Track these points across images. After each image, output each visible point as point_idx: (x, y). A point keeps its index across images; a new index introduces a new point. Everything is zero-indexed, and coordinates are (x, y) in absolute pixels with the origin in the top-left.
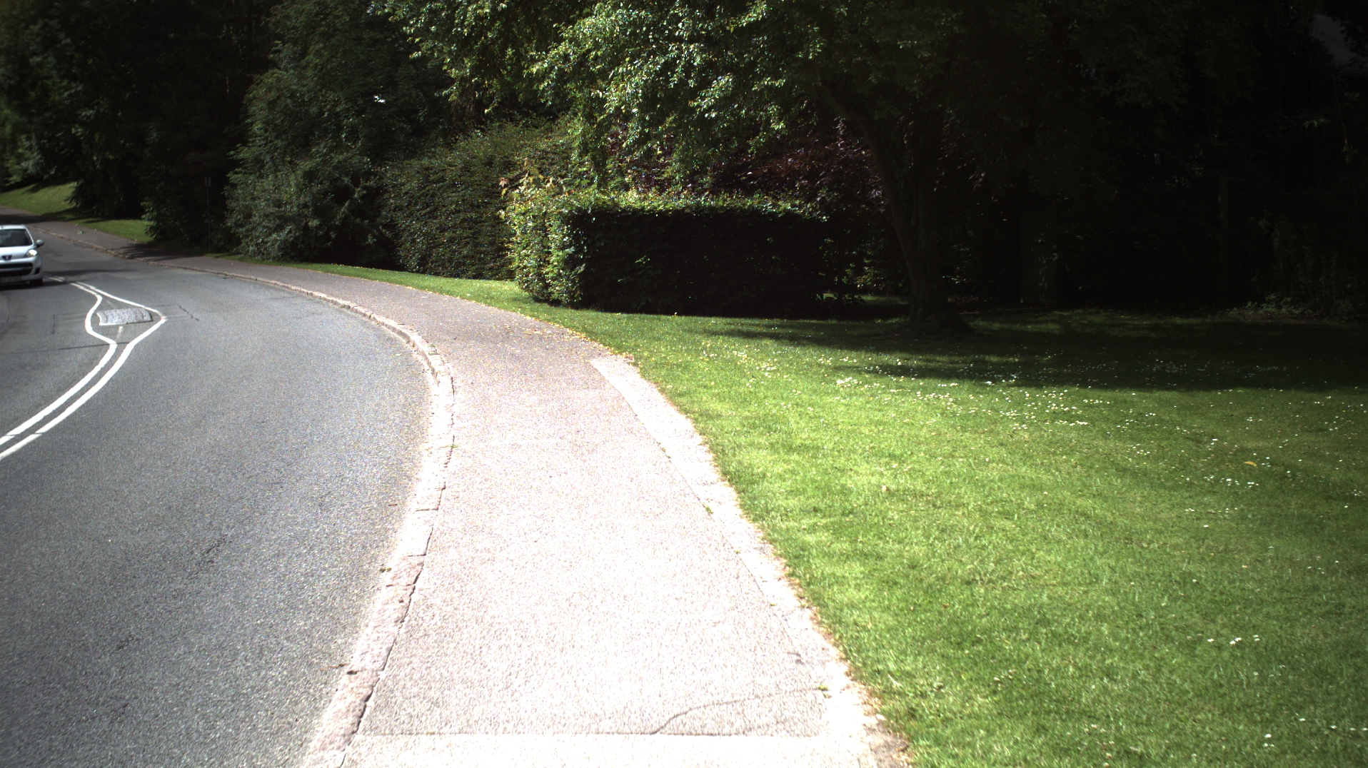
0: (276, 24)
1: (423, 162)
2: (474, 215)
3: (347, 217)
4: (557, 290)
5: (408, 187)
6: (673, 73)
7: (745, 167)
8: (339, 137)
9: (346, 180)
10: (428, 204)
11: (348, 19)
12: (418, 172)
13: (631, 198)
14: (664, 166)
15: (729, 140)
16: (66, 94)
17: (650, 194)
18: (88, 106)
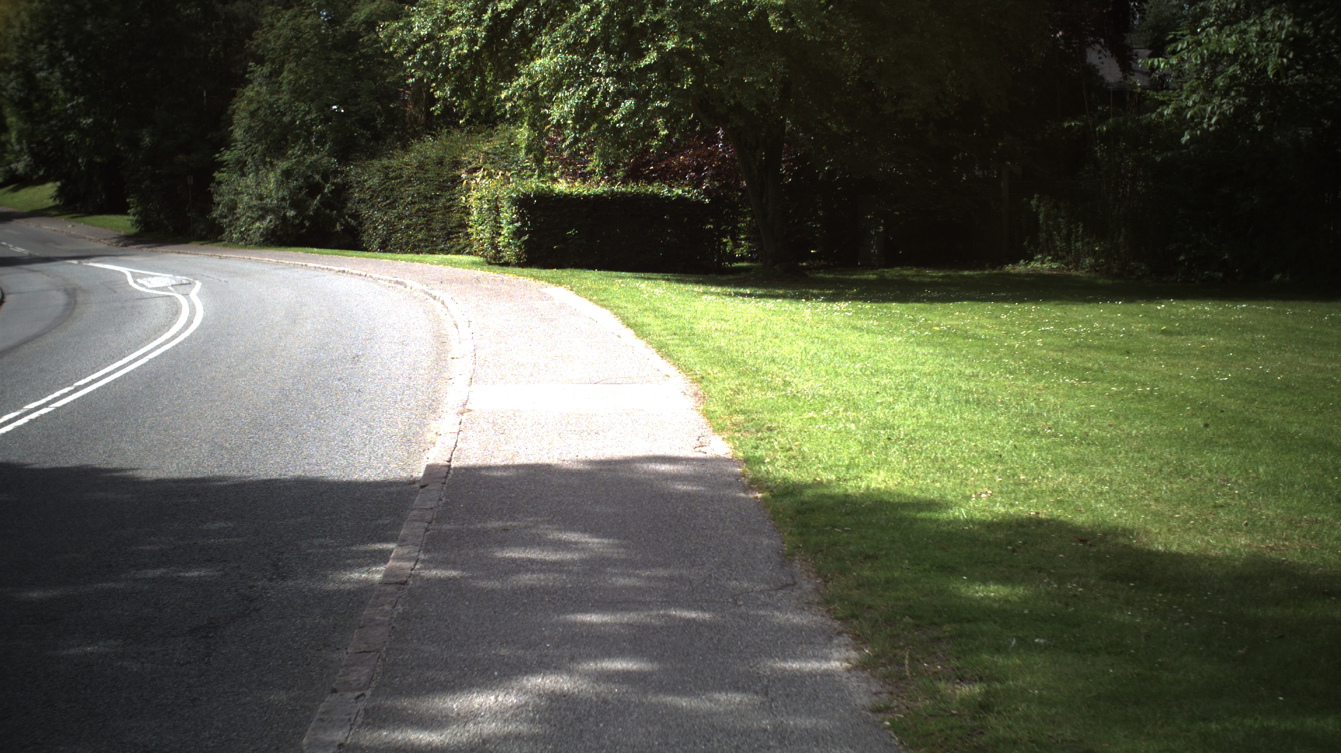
0: (258, 46)
1: (383, 162)
2: (427, 205)
3: (318, 208)
4: (508, 254)
5: (371, 182)
6: (595, 97)
7: (648, 164)
8: (310, 141)
9: (317, 177)
10: (388, 196)
11: (316, 42)
12: (379, 171)
13: (562, 186)
14: (588, 162)
15: (635, 142)
16: (69, 105)
17: (576, 184)
18: (87, 115)
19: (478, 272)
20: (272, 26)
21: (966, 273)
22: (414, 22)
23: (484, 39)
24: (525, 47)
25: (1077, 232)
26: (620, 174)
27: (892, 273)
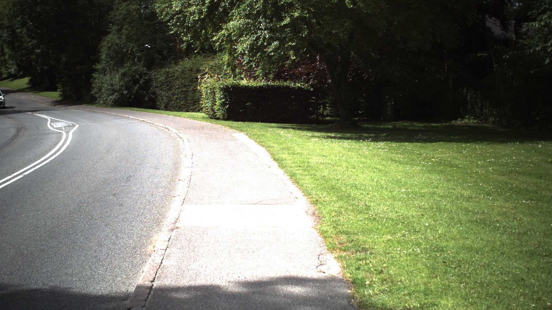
0: (111, 18)
1: (166, 70)
2: (185, 89)
3: (138, 90)
4: (219, 114)
5: (160, 79)
6: (259, 40)
7: (284, 72)
8: (134, 60)
9: (137, 76)
10: (168, 85)
11: (138, 16)
12: (164, 74)
13: (244, 82)
14: (256, 71)
15: (279, 62)
16: (30, 44)
17: (251, 81)
18: (39, 48)
19: (204, 123)
20: (118, 9)
21: (434, 125)
22: (173, 4)
23: (206, 12)
24: (225, 17)
25: (486, 105)
26: (271, 76)
27: (399, 124)
